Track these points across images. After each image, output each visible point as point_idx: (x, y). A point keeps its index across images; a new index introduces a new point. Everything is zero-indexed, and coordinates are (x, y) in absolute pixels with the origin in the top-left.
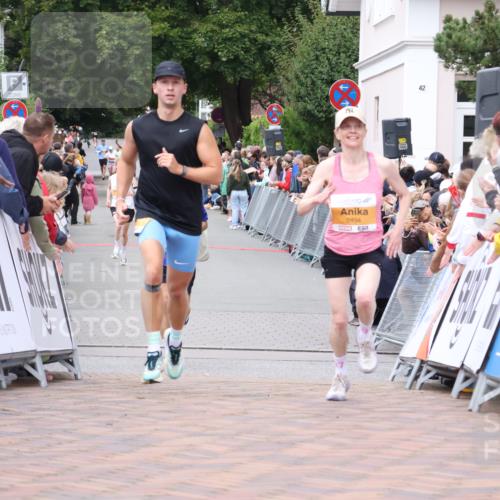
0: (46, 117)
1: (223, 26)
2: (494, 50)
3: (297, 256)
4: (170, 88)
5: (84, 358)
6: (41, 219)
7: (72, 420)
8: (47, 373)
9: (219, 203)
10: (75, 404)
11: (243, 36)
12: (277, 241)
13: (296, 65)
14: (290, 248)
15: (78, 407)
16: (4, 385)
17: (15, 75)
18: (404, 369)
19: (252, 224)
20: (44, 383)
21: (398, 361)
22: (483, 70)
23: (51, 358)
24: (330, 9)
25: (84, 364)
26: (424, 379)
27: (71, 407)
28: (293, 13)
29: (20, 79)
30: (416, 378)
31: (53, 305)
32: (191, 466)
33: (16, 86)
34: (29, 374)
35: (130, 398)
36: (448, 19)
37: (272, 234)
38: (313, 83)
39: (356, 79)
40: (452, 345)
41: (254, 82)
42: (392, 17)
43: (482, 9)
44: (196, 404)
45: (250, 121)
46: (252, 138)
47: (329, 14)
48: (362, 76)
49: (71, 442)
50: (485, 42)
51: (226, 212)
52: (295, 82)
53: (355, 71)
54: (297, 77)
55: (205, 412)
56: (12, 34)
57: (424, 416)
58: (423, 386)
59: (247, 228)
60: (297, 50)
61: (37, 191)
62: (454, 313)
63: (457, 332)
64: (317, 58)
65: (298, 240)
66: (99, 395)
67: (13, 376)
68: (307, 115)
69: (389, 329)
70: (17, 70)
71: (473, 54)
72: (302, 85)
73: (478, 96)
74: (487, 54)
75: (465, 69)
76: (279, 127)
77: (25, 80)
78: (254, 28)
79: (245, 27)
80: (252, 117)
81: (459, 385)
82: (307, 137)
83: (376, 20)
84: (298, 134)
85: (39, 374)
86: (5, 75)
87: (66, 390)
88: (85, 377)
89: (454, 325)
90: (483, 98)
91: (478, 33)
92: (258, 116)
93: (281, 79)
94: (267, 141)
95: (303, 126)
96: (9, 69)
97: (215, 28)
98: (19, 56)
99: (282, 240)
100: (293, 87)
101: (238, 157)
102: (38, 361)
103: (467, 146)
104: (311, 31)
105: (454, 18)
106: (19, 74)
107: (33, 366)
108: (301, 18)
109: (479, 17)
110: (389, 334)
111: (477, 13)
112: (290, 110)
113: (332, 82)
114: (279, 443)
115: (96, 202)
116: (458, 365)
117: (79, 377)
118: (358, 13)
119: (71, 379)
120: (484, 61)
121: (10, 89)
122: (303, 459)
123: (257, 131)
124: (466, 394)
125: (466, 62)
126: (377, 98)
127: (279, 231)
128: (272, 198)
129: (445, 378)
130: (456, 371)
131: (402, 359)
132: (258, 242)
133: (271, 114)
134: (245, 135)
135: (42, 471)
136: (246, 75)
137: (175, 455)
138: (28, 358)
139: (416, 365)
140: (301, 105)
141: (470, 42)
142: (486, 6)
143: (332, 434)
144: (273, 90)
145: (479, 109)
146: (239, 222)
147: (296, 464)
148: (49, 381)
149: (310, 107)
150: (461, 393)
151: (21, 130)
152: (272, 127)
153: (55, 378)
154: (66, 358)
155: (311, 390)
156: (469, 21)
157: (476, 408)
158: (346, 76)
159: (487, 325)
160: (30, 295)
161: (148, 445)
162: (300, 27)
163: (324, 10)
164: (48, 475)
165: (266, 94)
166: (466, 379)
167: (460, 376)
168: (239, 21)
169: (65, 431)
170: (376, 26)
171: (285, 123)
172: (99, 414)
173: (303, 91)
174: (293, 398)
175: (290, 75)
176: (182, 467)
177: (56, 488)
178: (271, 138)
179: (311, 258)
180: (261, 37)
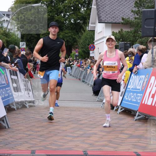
1: (66, 33)
2: (122, 39)
3: (81, 81)
4: (55, 29)
7: (34, 115)
8: (29, 105)
11: (70, 36)
13: (82, 41)
14: (80, 79)
15: (35, 112)
16: (20, 108)
19: (72, 74)
20: (28, 107)
21: (102, 103)
22: (120, 43)
23: (30, 102)
24: (89, 30)
27: (34, 113)
28: (81, 30)
29: (24, 43)
31: (30, 91)
32: (59, 125)
33: (23, 45)
34: (25, 106)
35: (46, 111)
36: (113, 32)
37: (76, 76)
38: (85, 45)
39: (94, 44)
41: (73, 45)
42: (102, 31)
43: (120, 30)
44: (60, 112)
45: (72, 52)
46: (72, 56)
47: (88, 31)
48: (95, 43)
49: (34, 120)
50: (121, 37)
52: (81, 45)
53: (94, 43)
54: (82, 44)
55: (62, 114)
59: (71, 75)
60: (82, 38)
61: (27, 67)
64: (86, 40)
65: (82, 78)
66: (40, 110)
67: (21, 106)
68: (84, 51)
69: (101, 96)
70: (23, 42)
71: (118, 39)
72: (83, 45)
73: (119, 48)
74: (121, 39)
75: (117, 42)
76: (78, 54)
77: (25, 44)
78: (72, 34)
79: (71, 34)
81: (115, 108)
82: (84, 56)
83: (98, 32)
84: (82, 55)
85: (27, 105)
86: (21, 43)
88: (37, 106)
91: (119, 35)
92: (73, 52)
93: (78, 44)
95: (83, 54)
96: (22, 41)
97: (65, 34)
98: (24, 39)
99: (78, 78)
100: (81, 46)
102: (27, 103)
104: (85, 34)
105: (114, 32)
106: (24, 42)
107: (26, 104)
108: (82, 31)
109: (119, 32)
110: (101, 97)
111: (119, 31)
112: (80, 50)
113: (89, 45)
114: (78, 120)
117: (35, 106)
118: (94, 31)
119: (33, 107)
120: (120, 41)
121: (22, 46)
122: (82, 124)
123: (73, 55)
124: (117, 110)
126: (98, 48)
127: (78, 76)
128: (76, 69)
129: (112, 107)
131: (103, 103)
132: (73, 78)
133: (76, 51)
135: (27, 126)
136: (70, 44)
138: (25, 102)
140: (82, 49)
141: (118, 37)
142: (121, 29)
143: (89, 119)
144: (77, 46)
146: (69, 74)
147: (81, 125)
148: (29, 107)
149: (84, 50)
150: (116, 110)
151: (24, 54)
152: (76, 54)
153: (30, 106)
155: (84, 109)
156: (117, 32)
157: (119, 113)
158: (92, 44)
159: (121, 96)
160: (25, 89)
162: (82, 33)
163: (87, 30)
164: (29, 127)
165: (75, 47)
166: (117, 107)
168: (69, 32)
169: (32, 118)
170: (98, 33)
171: (79, 53)
172: (39, 114)
173: (83, 46)
174: (80, 111)
175: (80, 43)
177: (31, 130)
178: (76, 56)
179: (84, 81)
180: (74, 36)
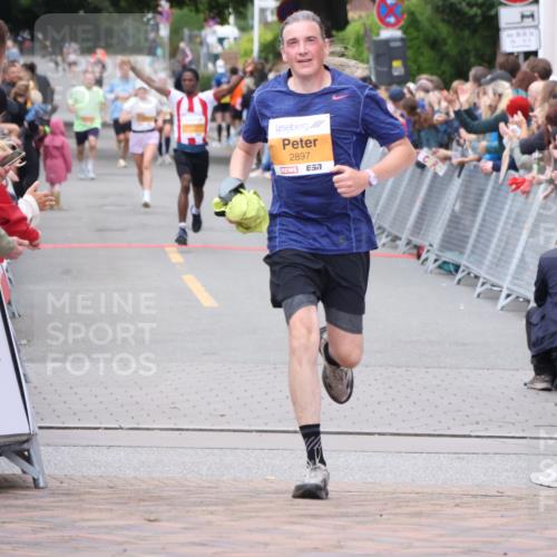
3: (431, 265)
5: (50, 449)
10: (34, 531)
12: (396, 238)
14: (418, 251)
15: (41, 536)
25: (51, 460)
27: (26, 538)
35: (131, 521)
37: (386, 226)
44: (252, 531)
45: (347, 21)
55: (266, 544)
65: (434, 236)
66: (76, 516)
68: (449, 12)
76: (398, 33)
80: (351, 15)
82: (451, 48)
84: (434, 44)
87: (20, 506)
88: (53, 484)
92: (360, 15)
94: (378, 57)
95: (444, 30)
99: (405, 236)
115: (68, 169)
117: (42, 484)
123: (359, 40)
127: (400, 219)
133: (383, 10)
152: (386, 34)
155: (457, 505)
174: (424, 521)
178: (384, 52)
179: (457, 268)
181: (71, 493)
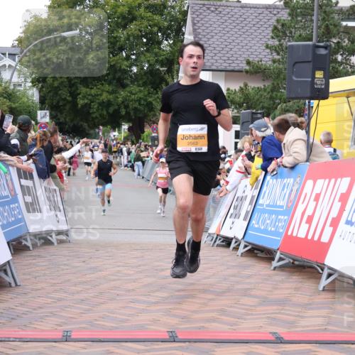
0: (54, 128)
2: (247, 103)
6: (56, 174)
7: (68, 260)
8: (57, 240)
9: (131, 167)
15: (70, 254)
16: (39, 245)
17: (43, 112)
18: (210, 238)
19: (145, 176)
20: (56, 244)
21: (207, 235)
22: (243, 111)
23: (59, 233)
26: (218, 242)
27: (67, 254)
29: (46, 113)
30: (215, 242)
31: (60, 211)
32: (118, 280)
33: (43, 117)
34: (49, 240)
35: (92, 251)
36: (228, 89)
40: (231, 228)
41: (146, 116)
43: (242, 86)
44: (121, 253)
45: (144, 132)
46: (145, 139)
49: (68, 269)
50: (244, 100)
51: (134, 171)
55: (125, 256)
56: (42, 94)
57: (218, 258)
58: (218, 246)
62: (232, 215)
63: (233, 223)
66: (79, 249)
67: (42, 241)
70: (44, 110)
71: (239, 104)
73: (241, 122)
74: (245, 105)
75: (235, 111)
76: (156, 135)
77: (48, 114)
80: (145, 130)
81: (233, 245)
85: (54, 240)
86: (39, 112)
88: (73, 242)
89: (232, 220)
90: (243, 123)
91: (241, 95)
92: (147, 130)
93: (157, 114)
94: (152, 140)
96: (41, 109)
98: (45, 103)
101: (139, 147)
102: (53, 234)
103: (236, 143)
105: (231, 89)
106: (46, 111)
107: (51, 236)
109: (241, 89)
111: (240, 87)
114: (156, 270)
115: (78, 166)
116: (233, 237)
117: (71, 241)
119: (67, 242)
120: (243, 107)
123: (147, 136)
124: (236, 249)
125: (236, 108)
129: (227, 242)
130: (232, 239)
131: (210, 234)
133: (153, 129)
134: (142, 137)
135: (54, 281)
137: (113, 275)
138: (49, 233)
139: (215, 236)
141: (237, 99)
142: (244, 84)
144: (154, 119)
145: (241, 128)
146: (139, 175)
148: (58, 243)
150: (234, 248)
152: (153, 135)
153: (61, 242)
154: (66, 233)
156: (237, 90)
157: (240, 254)
159: (245, 219)
160: (50, 206)
161: (100, 271)
164: (58, 283)
165: (151, 120)
166: (236, 242)
167: (234, 241)
168: (140, 91)
169: (65, 265)
172: (79, 258)
176: (114, 280)
177: (61, 289)
181: (78, 243)
